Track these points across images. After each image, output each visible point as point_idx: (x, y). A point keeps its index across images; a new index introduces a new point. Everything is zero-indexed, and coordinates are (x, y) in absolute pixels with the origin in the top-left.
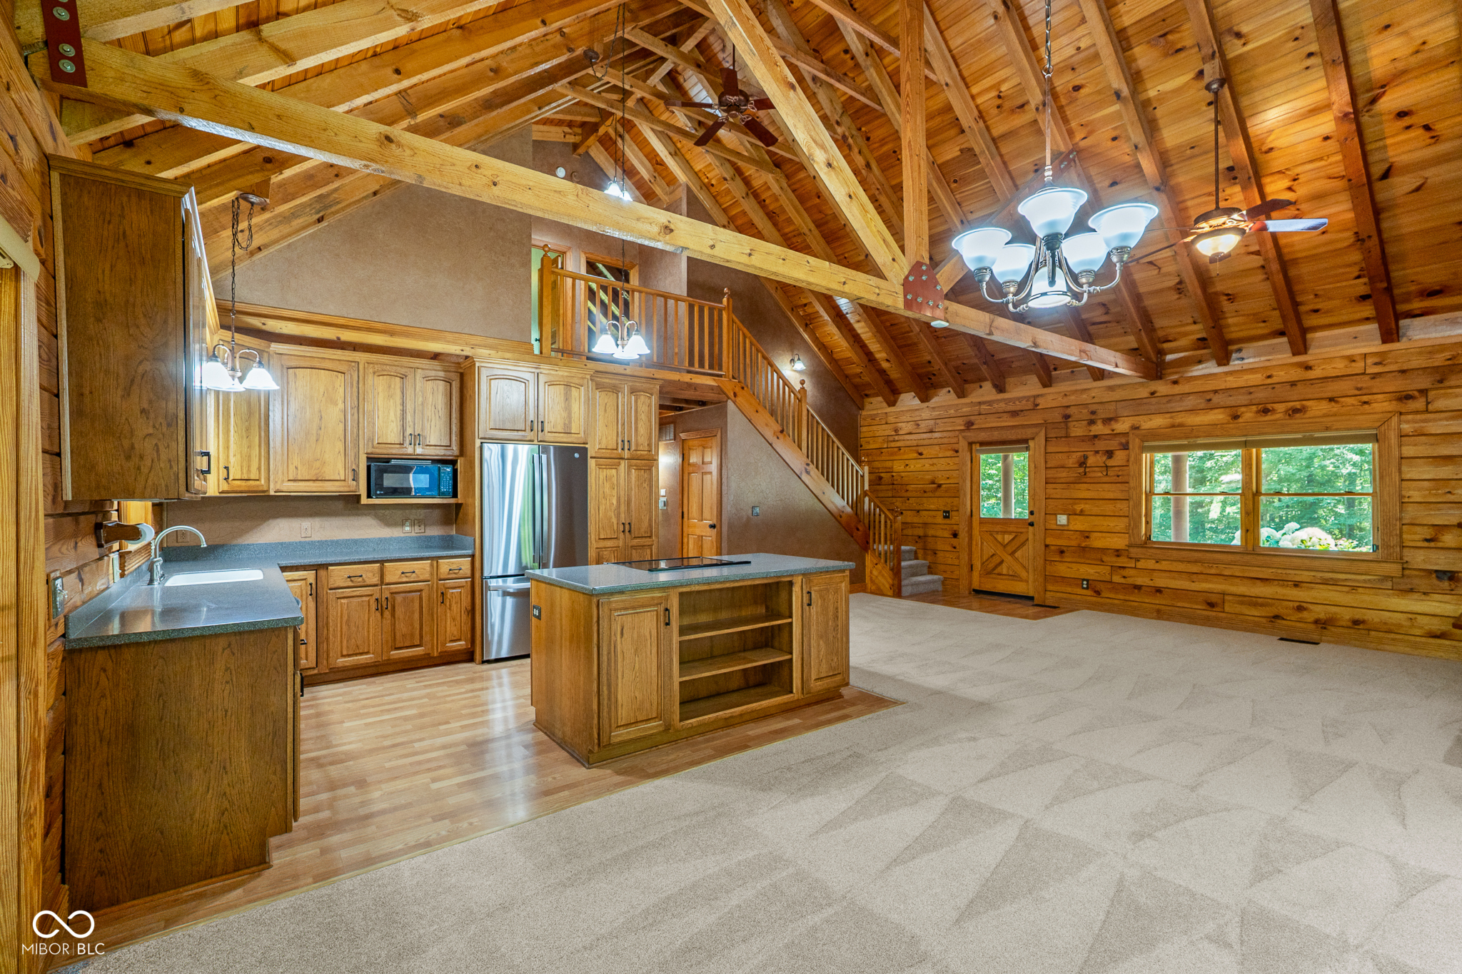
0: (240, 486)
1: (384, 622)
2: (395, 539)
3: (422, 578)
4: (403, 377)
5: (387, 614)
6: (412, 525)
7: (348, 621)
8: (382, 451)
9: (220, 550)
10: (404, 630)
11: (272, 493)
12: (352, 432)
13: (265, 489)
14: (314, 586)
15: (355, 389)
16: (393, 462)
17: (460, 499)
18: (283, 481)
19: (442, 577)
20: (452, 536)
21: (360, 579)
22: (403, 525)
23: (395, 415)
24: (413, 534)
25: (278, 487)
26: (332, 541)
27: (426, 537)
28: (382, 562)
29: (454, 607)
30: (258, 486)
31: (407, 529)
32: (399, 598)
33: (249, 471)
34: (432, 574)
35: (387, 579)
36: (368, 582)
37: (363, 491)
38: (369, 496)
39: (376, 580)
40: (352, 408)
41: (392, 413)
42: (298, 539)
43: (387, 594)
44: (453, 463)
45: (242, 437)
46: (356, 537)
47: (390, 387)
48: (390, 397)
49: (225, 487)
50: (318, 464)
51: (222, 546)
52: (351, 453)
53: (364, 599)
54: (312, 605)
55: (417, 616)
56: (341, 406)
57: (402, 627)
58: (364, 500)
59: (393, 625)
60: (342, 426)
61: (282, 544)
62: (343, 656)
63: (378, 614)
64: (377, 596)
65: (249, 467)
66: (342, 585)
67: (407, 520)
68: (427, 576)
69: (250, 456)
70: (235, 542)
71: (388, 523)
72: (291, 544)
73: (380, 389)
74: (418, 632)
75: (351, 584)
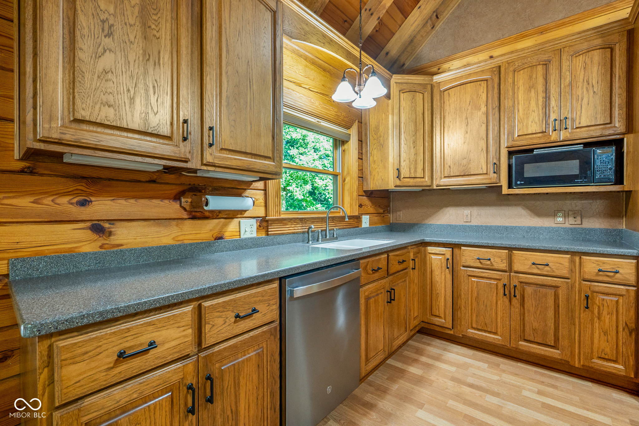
0: (409, 182)
1: (512, 307)
2: (546, 228)
3: (557, 273)
4: (546, 64)
5: (515, 301)
6: (566, 216)
7: (477, 298)
8: (524, 143)
9: (416, 227)
10: (535, 324)
11: (435, 187)
12: (493, 129)
13: (429, 184)
14: (450, 261)
15: (496, 90)
16: (536, 152)
17: (627, 185)
18: (441, 178)
19: (587, 277)
20: (620, 231)
21: (488, 262)
22: (555, 215)
23: (537, 104)
24: (567, 225)
25: (438, 183)
26: (486, 227)
27: (583, 229)
28: (510, 249)
29: (606, 317)
30: (422, 182)
31: (560, 219)
32: (529, 290)
33: (415, 171)
34: (572, 271)
35: (516, 267)
36: (496, 266)
37: (504, 182)
38: (510, 186)
39: (503, 266)
40: (493, 109)
41: (533, 103)
42: (462, 223)
43: (515, 282)
44: (618, 143)
45: (410, 148)
46: (507, 224)
47: (531, 77)
48: (531, 87)
49: (398, 183)
50: (465, 162)
51: (417, 224)
52: (492, 149)
53: (493, 282)
54: (449, 277)
55: (551, 313)
56: (484, 109)
57: (532, 321)
58: (505, 190)
59: (523, 315)
60: (484, 126)
61: (450, 226)
62: (473, 328)
63: (506, 300)
64: (506, 281)
65: (416, 168)
66: (472, 265)
67: (559, 211)
68: (565, 272)
69: (416, 161)
70: (424, 223)
71: (538, 213)
72: (456, 226)
73: (521, 83)
74: (552, 332)
75: (480, 265)
